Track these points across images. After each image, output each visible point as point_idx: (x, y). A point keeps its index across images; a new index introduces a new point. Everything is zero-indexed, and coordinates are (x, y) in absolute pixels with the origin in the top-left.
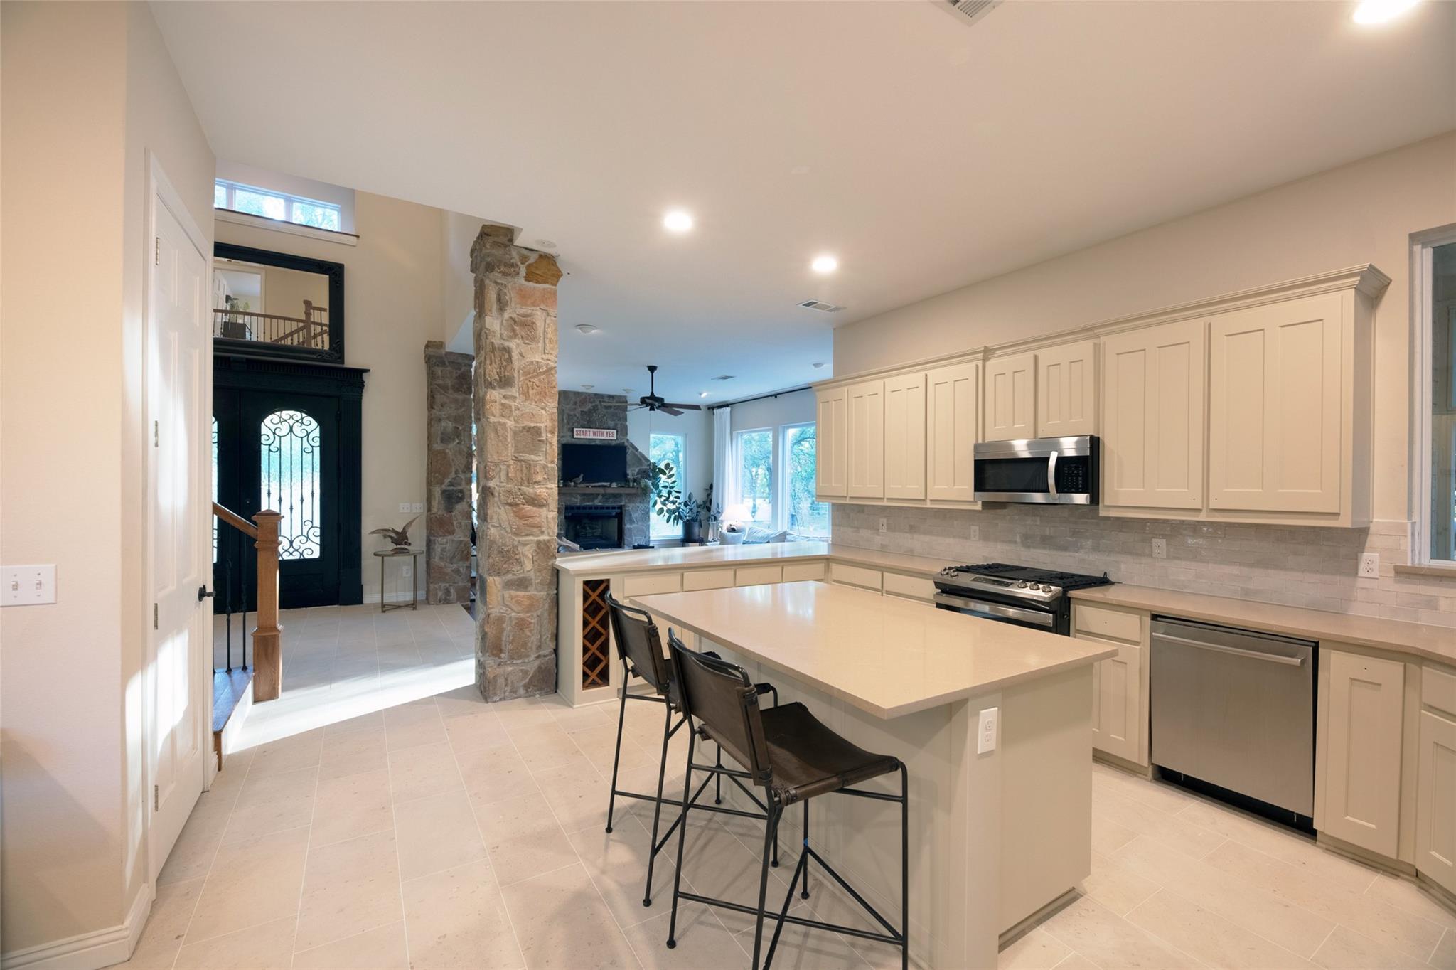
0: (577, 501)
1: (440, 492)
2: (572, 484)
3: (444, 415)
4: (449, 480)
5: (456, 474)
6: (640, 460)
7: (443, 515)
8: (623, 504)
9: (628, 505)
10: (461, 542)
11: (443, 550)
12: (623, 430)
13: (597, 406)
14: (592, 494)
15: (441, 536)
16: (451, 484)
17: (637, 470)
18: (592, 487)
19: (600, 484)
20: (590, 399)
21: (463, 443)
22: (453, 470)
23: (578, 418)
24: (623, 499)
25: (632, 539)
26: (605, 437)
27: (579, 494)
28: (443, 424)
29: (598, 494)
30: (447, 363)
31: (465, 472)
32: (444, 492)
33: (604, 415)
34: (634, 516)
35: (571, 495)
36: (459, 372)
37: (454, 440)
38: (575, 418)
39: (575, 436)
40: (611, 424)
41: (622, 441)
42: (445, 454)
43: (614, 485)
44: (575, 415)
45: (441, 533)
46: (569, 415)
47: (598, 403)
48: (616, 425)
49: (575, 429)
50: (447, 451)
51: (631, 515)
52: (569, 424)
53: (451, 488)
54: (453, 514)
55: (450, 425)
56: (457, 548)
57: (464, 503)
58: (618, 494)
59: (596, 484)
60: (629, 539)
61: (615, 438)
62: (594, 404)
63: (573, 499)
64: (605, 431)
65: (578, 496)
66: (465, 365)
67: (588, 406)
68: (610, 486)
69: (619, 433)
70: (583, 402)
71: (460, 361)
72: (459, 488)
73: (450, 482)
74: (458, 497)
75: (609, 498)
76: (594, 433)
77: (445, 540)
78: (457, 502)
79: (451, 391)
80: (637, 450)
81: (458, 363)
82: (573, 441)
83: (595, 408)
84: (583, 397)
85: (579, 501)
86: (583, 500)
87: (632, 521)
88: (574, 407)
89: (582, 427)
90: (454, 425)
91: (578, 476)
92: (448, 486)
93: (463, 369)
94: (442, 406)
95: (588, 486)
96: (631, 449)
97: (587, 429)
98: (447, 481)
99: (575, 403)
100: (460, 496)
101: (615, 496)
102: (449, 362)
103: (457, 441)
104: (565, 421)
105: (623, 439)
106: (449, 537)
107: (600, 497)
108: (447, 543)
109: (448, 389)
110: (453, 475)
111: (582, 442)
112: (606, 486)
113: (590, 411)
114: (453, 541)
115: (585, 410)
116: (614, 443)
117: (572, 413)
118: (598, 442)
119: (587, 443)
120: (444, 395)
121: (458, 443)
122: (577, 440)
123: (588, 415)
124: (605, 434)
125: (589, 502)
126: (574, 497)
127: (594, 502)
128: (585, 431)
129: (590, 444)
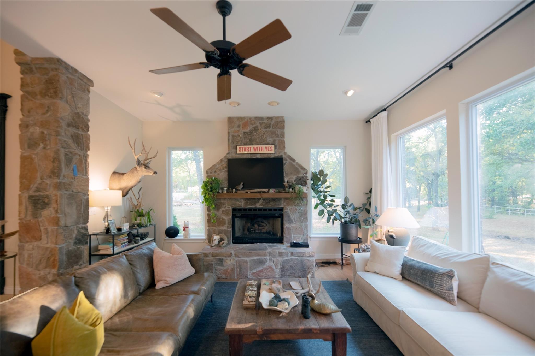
0: (242, 204)
1: (27, 197)
2: (234, 190)
3: (32, 120)
4: (36, 185)
5: (41, 179)
6: (297, 169)
7: (30, 220)
8: (282, 206)
9: (288, 207)
10: (47, 248)
11: (30, 256)
12: (282, 145)
13: (257, 127)
14: (254, 199)
15: (27, 242)
16: (38, 190)
17: (294, 178)
18: (251, 193)
19: (259, 190)
20: (251, 122)
21: (49, 147)
22: (39, 175)
23: (241, 138)
24: (282, 202)
25: (291, 237)
26: (265, 152)
27: (242, 198)
28: (31, 130)
29: (259, 199)
30: (34, 69)
31: (50, 177)
32: (31, 197)
33: (264, 134)
34: (292, 217)
35: (236, 199)
36: (46, 77)
37: (39, 145)
38: (239, 138)
39: (238, 152)
40: (270, 140)
41: (280, 154)
42: (32, 159)
43: (272, 191)
44: (239, 136)
45: (28, 239)
46: (233, 136)
47: (258, 124)
48: (275, 141)
49: (238, 147)
50: (34, 156)
51: (289, 216)
53: (37, 194)
54: (40, 220)
55: (38, 130)
56: (43, 255)
57: (51, 209)
58: (277, 198)
59: (253, 191)
60: (288, 237)
61: (273, 152)
62: (254, 126)
63: (238, 203)
64: (264, 146)
65: (243, 201)
66: (52, 70)
67: (250, 128)
68: (268, 192)
69: (277, 147)
70: (245, 125)
71: (46, 66)
72: (47, 193)
73: (37, 188)
74: (44, 202)
75: (269, 202)
76: (255, 149)
77: (31, 246)
78: (43, 208)
79: (39, 97)
80: (294, 161)
81: (45, 68)
82: (237, 156)
83: (256, 129)
84: (245, 120)
85: (243, 204)
86: (246, 204)
87: (290, 221)
88: (238, 129)
89: (245, 145)
90: (41, 130)
91: (239, 184)
92: (35, 192)
93: (52, 73)
94: (29, 112)
95: (247, 192)
96: (289, 160)
97: (249, 146)
98: (34, 187)
99: (239, 126)
100: (46, 201)
101: (274, 200)
102: (36, 68)
103: (42, 145)
104: (231, 141)
105: (281, 152)
106: (36, 244)
107: (261, 201)
108: (33, 249)
109: (36, 95)
110: (39, 181)
111: (244, 157)
112: (264, 192)
113: (251, 132)
114: (39, 247)
115: (248, 130)
116: (272, 156)
117: (236, 134)
118: (259, 156)
119: (249, 157)
120: (32, 100)
121: (44, 148)
122: (240, 155)
123: (249, 135)
124: (264, 149)
125: (251, 205)
126: (239, 201)
127: (255, 205)
128: (247, 147)
129: (252, 158)
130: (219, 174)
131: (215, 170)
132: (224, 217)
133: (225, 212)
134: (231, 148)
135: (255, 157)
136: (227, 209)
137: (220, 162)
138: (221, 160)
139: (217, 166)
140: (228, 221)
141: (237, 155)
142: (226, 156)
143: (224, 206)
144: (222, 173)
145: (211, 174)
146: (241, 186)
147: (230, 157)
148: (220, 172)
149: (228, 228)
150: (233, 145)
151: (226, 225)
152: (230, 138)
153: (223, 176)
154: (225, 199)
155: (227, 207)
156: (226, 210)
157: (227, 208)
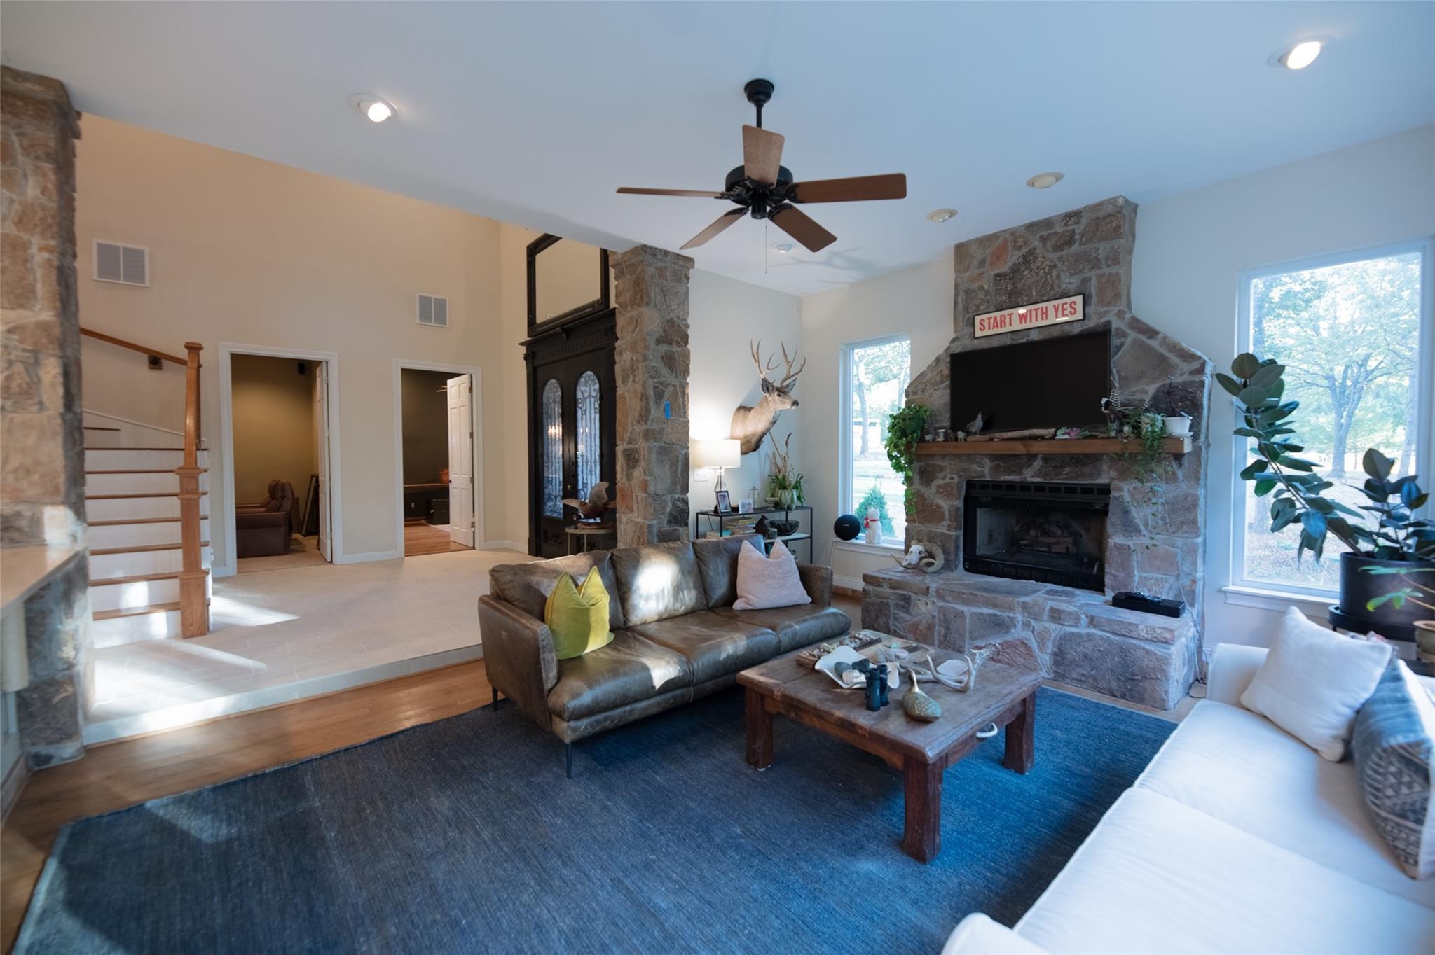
0: (984, 471)
4: (628, 435)
5: (632, 426)
6: (1162, 359)
7: (625, 484)
8: (1103, 480)
9: (1122, 484)
10: (637, 523)
11: (625, 532)
12: (1115, 289)
13: (1032, 252)
14: (1016, 456)
15: (623, 513)
16: (630, 441)
17: (1152, 389)
19: (1026, 433)
20: (1015, 242)
21: (636, 379)
22: (630, 420)
23: (987, 292)
24: (1105, 467)
25: (1130, 575)
26: (1052, 320)
27: (983, 455)
28: (623, 357)
29: (1032, 457)
33: (1055, 266)
34: (1139, 515)
35: (970, 458)
38: (981, 295)
39: (978, 334)
40: (1069, 281)
41: (1103, 320)
43: (1062, 434)
44: (982, 288)
46: (965, 292)
47: (1036, 243)
48: (1085, 281)
49: (978, 319)
51: (1126, 512)
52: (967, 312)
58: (1086, 455)
59: (1010, 435)
60: (1121, 575)
61: (1079, 316)
62: (1024, 250)
63: (975, 467)
64: (1050, 304)
65: (987, 462)
67: (1013, 257)
68: (1053, 437)
69: (1094, 300)
70: (999, 255)
75: (1063, 466)
76: (1023, 317)
80: (1152, 333)
82: (977, 345)
83: (1028, 259)
84: (1000, 241)
85: (986, 471)
86: (996, 469)
87: (1130, 528)
88: (980, 270)
89: (996, 310)
91: (974, 419)
95: (991, 440)
96: (1132, 335)
97: (1006, 312)
99: (982, 262)
101: (1080, 460)
104: (960, 306)
105: (1106, 313)
107: (1037, 464)
111: (995, 343)
112: (1042, 438)
113: (1015, 269)
115: (1004, 268)
116: (1077, 329)
117: (975, 286)
118: (1034, 336)
119: (1007, 341)
122: (983, 340)
123: (1010, 279)
124: (1051, 312)
125: (1009, 475)
126: (977, 463)
127: (1020, 473)
128: (1001, 316)
129: (1015, 343)
130: (931, 396)
131: (923, 386)
132: (941, 502)
133: (945, 491)
134: (961, 324)
135: (1024, 340)
136: (948, 483)
137: (934, 364)
138: (938, 360)
139: (929, 376)
140: (950, 511)
141: (976, 342)
142: (948, 348)
143: (942, 474)
144: (939, 393)
145: (915, 397)
146: (978, 423)
147: (958, 348)
148: (935, 390)
149: (949, 530)
150: (968, 316)
151: (946, 523)
152: (960, 299)
153: (940, 398)
154: (944, 456)
155: (949, 476)
156: (946, 485)
157: (948, 480)
